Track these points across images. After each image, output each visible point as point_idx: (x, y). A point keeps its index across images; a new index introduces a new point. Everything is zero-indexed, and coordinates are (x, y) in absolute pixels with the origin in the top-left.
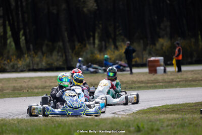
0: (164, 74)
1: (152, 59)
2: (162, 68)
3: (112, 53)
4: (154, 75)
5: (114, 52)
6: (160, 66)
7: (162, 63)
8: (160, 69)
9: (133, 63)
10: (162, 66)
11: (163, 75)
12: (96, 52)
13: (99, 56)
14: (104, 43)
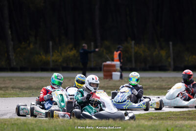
0: (121, 80)
3: (59, 54)
4: (110, 80)
5: (61, 54)
7: (118, 68)
8: (116, 75)
10: (118, 71)
11: (119, 81)
12: (42, 53)
13: (44, 57)
14: (51, 43)
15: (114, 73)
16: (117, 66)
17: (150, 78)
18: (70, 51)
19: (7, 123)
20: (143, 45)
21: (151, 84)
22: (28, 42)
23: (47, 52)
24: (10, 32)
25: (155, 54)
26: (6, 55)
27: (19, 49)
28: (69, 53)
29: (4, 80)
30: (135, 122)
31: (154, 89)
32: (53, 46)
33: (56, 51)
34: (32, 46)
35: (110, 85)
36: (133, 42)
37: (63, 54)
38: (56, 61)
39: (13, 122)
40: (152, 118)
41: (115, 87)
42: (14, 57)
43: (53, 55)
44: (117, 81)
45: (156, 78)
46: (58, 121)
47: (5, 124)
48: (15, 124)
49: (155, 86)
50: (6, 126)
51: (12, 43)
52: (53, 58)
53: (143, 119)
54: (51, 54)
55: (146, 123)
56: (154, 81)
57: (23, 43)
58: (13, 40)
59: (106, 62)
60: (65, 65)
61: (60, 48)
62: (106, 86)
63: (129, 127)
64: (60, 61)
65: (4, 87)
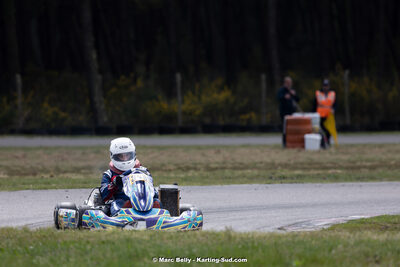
0: (322, 151)
2: (317, 137)
3: (196, 99)
4: (299, 151)
5: (199, 98)
7: (317, 126)
9: (244, 123)
10: (315, 133)
11: (319, 152)
12: (160, 97)
13: (165, 105)
14: (179, 77)
15: (308, 137)
16: (313, 121)
17: (381, 146)
18: (219, 93)
19: (91, 240)
20: (366, 79)
21: (384, 157)
22: (132, 75)
23: (170, 94)
24: (94, 56)
25: (391, 95)
26: (88, 102)
27: (114, 90)
28: (215, 95)
29: (84, 154)
30: (352, 236)
31: (390, 167)
32: (183, 82)
33: (190, 93)
34: (140, 83)
35: (301, 160)
36: (347, 72)
37: (205, 99)
38: (190, 114)
39: (104, 239)
40: (387, 228)
41: (310, 164)
42: (103, 107)
43: (183, 102)
44: (314, 152)
45: (394, 144)
46: (195, 235)
47: (88, 242)
48: (108, 242)
49: (393, 162)
50: (89, 247)
51: (99, 77)
52: (184, 107)
53: (369, 229)
54: (180, 98)
55: (375, 237)
56: (389, 151)
57: (123, 77)
58: (101, 72)
60: (207, 120)
61: (197, 86)
62: (292, 162)
63: (340, 246)
64: (198, 112)
65: (83, 168)
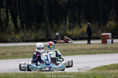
0: (112, 44)
1: (104, 34)
2: (111, 40)
4: (105, 45)
5: (79, 30)
6: (109, 39)
7: (110, 37)
8: (109, 41)
9: (92, 37)
10: (110, 39)
13: (69, 32)
14: (72, 24)
22: (59, 24)
24: (48, 18)
26: (46, 32)
33: (76, 28)
52: (74, 33)
59: (103, 34)
60: (81, 36)
61: (78, 26)
